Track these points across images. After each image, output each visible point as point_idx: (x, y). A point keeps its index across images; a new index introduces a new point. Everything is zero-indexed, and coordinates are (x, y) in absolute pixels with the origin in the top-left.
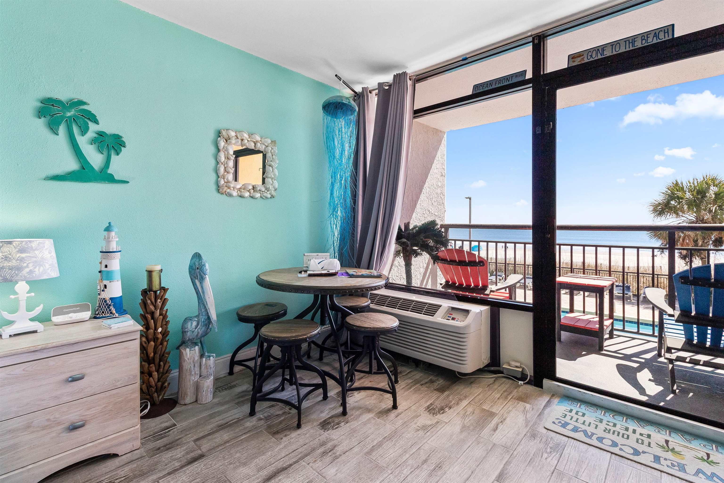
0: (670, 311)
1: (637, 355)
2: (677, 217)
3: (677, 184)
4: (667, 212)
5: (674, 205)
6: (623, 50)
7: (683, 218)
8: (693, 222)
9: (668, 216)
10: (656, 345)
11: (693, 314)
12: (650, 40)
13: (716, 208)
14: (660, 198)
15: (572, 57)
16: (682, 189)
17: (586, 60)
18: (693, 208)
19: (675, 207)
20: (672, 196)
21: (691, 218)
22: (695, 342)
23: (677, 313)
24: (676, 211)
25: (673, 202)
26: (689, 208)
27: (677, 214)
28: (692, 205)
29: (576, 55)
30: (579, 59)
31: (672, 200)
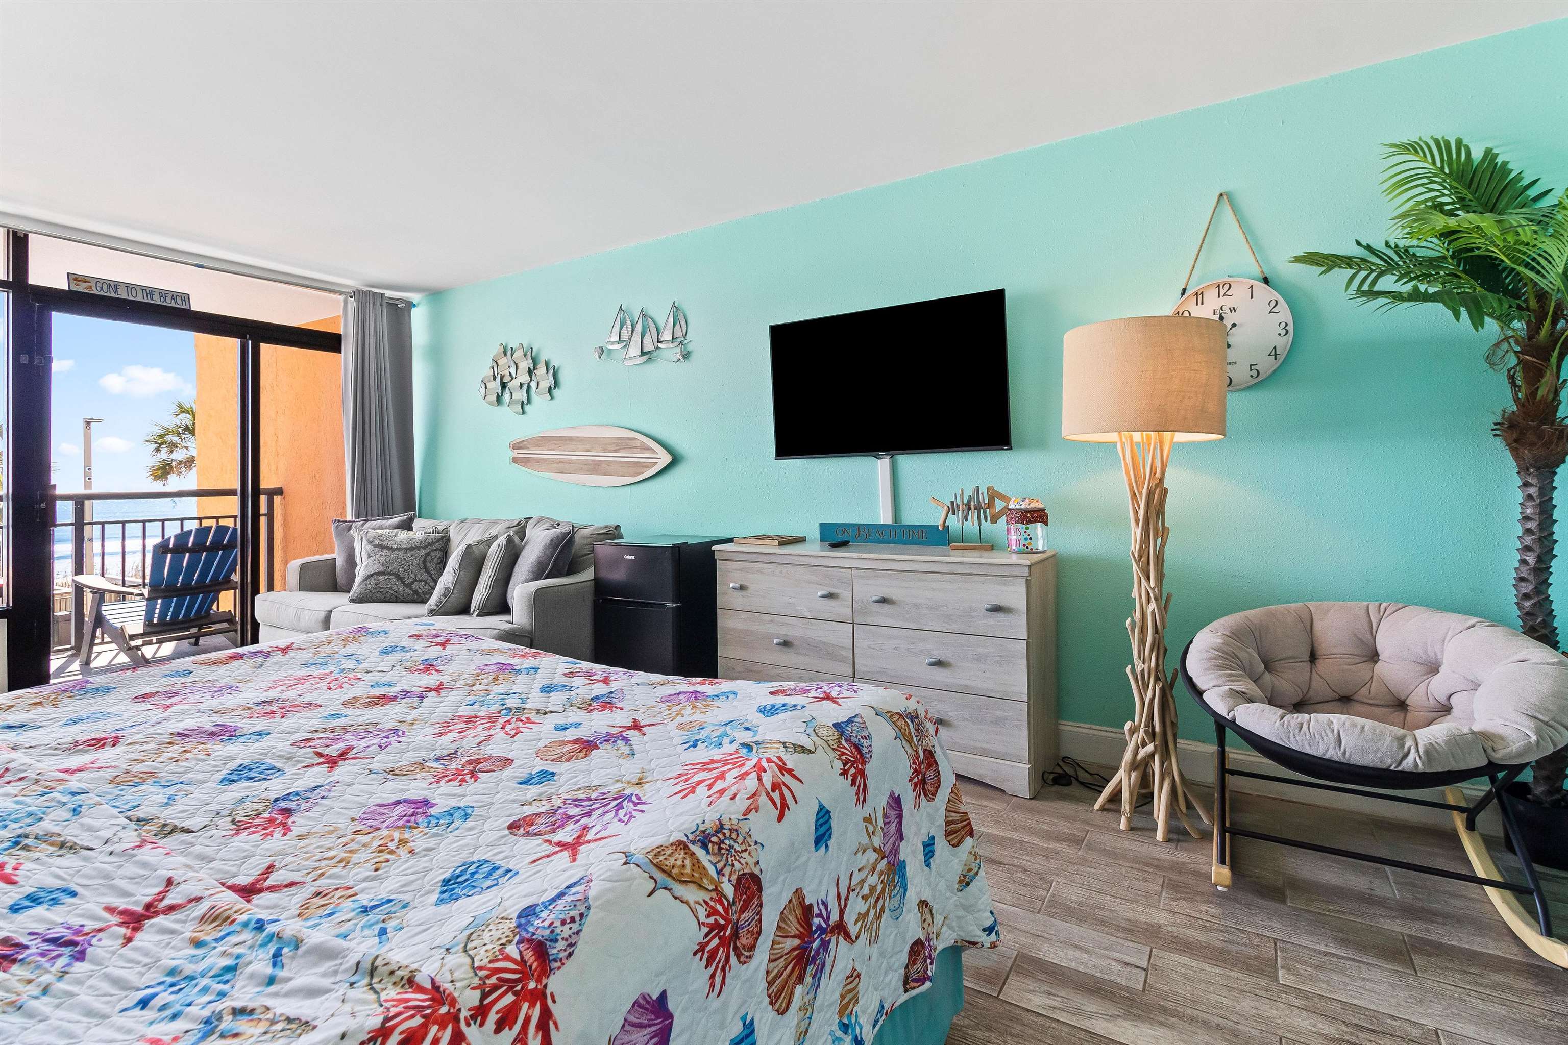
6: (139, 298)
12: (168, 300)
17: (95, 292)
29: (79, 277)
30: (86, 285)
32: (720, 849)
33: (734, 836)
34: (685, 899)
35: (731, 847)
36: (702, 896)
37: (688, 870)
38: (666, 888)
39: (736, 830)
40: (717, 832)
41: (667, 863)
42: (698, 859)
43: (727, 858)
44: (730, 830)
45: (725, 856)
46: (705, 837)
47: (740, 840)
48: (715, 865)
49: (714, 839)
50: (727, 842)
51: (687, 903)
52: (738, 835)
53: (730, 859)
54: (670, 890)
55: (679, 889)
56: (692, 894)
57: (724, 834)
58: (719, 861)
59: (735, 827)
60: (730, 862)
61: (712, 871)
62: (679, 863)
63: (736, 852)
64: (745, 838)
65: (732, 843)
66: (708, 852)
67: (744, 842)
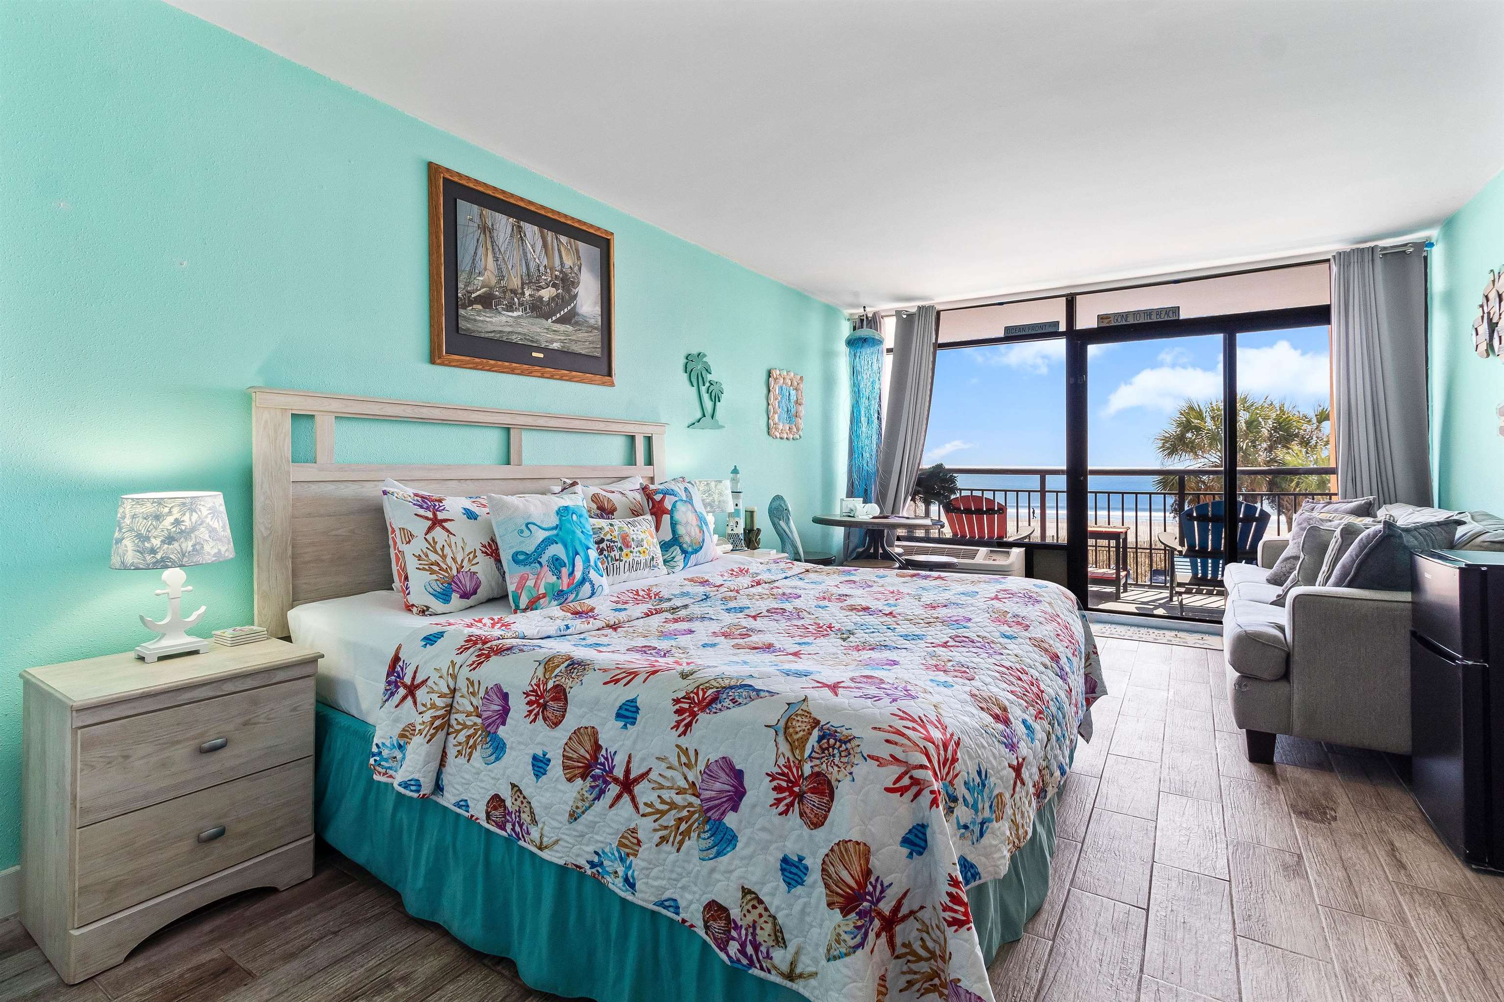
0: (1179, 548)
1: (1154, 601)
2: (1195, 458)
3: (1191, 408)
4: (1183, 450)
5: (1191, 438)
6: (1142, 321)
7: (1203, 460)
8: (1216, 466)
9: (1183, 457)
10: (1168, 595)
11: (1197, 548)
12: (1162, 316)
13: (1247, 444)
14: (1173, 430)
15: (1101, 318)
16: (1200, 416)
17: (1113, 324)
18: (1217, 444)
19: (1192, 442)
20: (1187, 426)
21: (1214, 460)
22: (1200, 575)
23: (1185, 550)
24: (1192, 448)
25: (1189, 435)
26: (1210, 445)
27: (1196, 454)
28: (1215, 440)
29: (1105, 316)
30: (1107, 321)
31: (1188, 432)
32: (827, 749)
33: (843, 754)
34: (779, 746)
35: (834, 756)
36: (788, 754)
37: (796, 737)
38: (776, 732)
39: (850, 754)
40: (840, 741)
41: (794, 723)
42: (808, 739)
43: (824, 757)
44: (847, 749)
45: (824, 755)
46: (830, 735)
47: (843, 760)
48: (813, 751)
49: (832, 741)
50: (836, 751)
51: (778, 749)
52: (846, 756)
53: (824, 759)
54: (777, 734)
55: (781, 739)
56: (784, 748)
57: (841, 746)
58: (818, 753)
59: (851, 751)
60: (822, 761)
61: (807, 754)
62: (798, 729)
63: (832, 761)
64: (847, 763)
65: (838, 755)
66: (819, 741)
67: (844, 763)
